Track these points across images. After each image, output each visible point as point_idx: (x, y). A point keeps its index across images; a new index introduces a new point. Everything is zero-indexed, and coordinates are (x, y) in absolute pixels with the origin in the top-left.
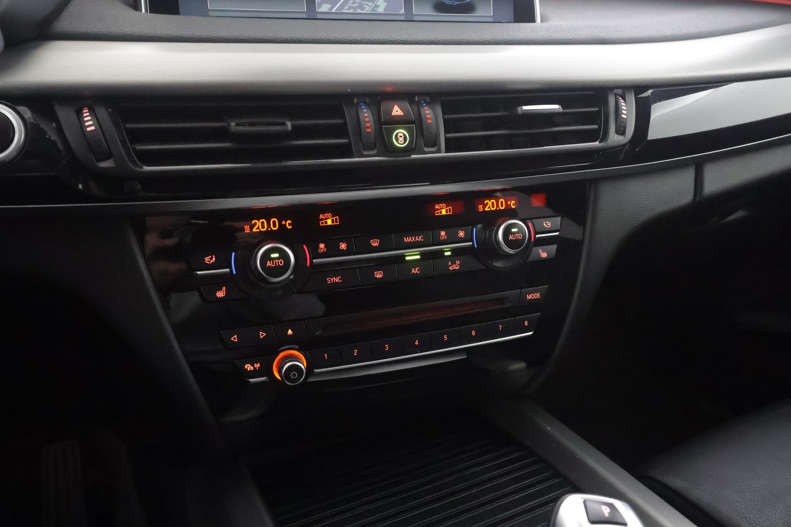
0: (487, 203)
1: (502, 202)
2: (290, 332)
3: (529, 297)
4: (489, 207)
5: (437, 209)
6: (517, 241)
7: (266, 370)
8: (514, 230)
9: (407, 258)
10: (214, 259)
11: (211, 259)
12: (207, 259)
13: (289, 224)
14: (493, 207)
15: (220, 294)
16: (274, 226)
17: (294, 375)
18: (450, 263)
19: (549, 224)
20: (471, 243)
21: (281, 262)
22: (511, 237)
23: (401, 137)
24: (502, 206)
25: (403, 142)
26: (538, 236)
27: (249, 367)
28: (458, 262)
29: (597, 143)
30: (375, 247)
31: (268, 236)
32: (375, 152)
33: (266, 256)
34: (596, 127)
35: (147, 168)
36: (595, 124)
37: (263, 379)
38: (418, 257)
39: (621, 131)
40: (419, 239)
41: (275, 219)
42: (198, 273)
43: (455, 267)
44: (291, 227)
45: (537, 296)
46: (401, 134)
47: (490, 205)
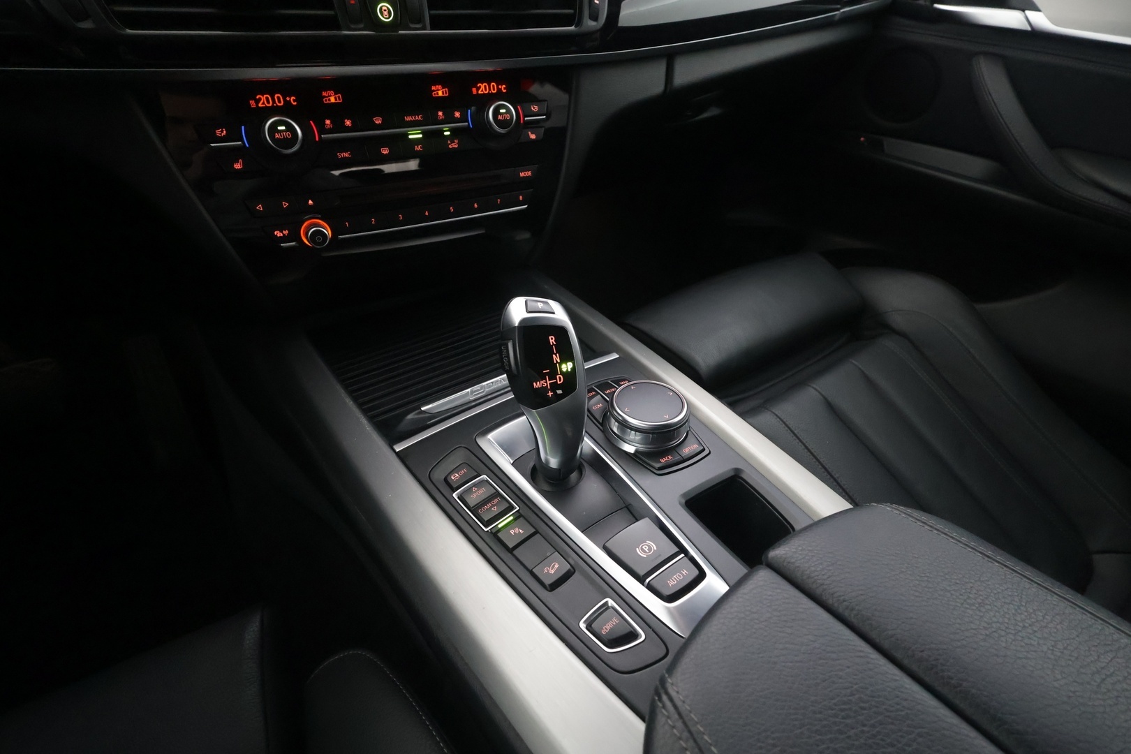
0: (480, 87)
1: (493, 86)
2: (310, 202)
3: (522, 175)
4: (482, 91)
5: (434, 91)
6: (505, 120)
7: (295, 236)
8: (502, 111)
9: (410, 137)
10: (225, 132)
11: (222, 132)
12: (218, 132)
13: (293, 100)
14: (486, 90)
15: (238, 166)
16: (280, 102)
17: (319, 239)
18: (449, 142)
19: (536, 107)
20: (467, 124)
21: (289, 135)
22: (500, 117)
23: (385, 10)
24: (494, 90)
25: (387, 17)
26: (526, 119)
27: (278, 234)
28: (456, 141)
29: (573, 28)
30: (379, 124)
31: (274, 111)
32: (362, 26)
33: (273, 127)
34: (571, 11)
35: (129, 31)
36: (570, 9)
37: (294, 243)
38: (421, 136)
39: (595, 17)
40: (419, 118)
41: (279, 95)
42: (212, 145)
43: (454, 145)
44: (295, 103)
45: (529, 174)
46: (386, 8)
47: (483, 88)
